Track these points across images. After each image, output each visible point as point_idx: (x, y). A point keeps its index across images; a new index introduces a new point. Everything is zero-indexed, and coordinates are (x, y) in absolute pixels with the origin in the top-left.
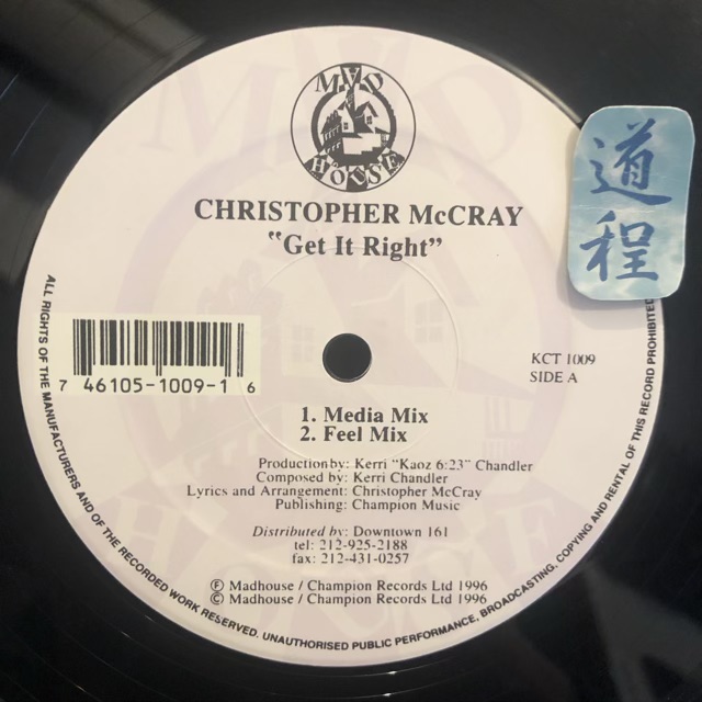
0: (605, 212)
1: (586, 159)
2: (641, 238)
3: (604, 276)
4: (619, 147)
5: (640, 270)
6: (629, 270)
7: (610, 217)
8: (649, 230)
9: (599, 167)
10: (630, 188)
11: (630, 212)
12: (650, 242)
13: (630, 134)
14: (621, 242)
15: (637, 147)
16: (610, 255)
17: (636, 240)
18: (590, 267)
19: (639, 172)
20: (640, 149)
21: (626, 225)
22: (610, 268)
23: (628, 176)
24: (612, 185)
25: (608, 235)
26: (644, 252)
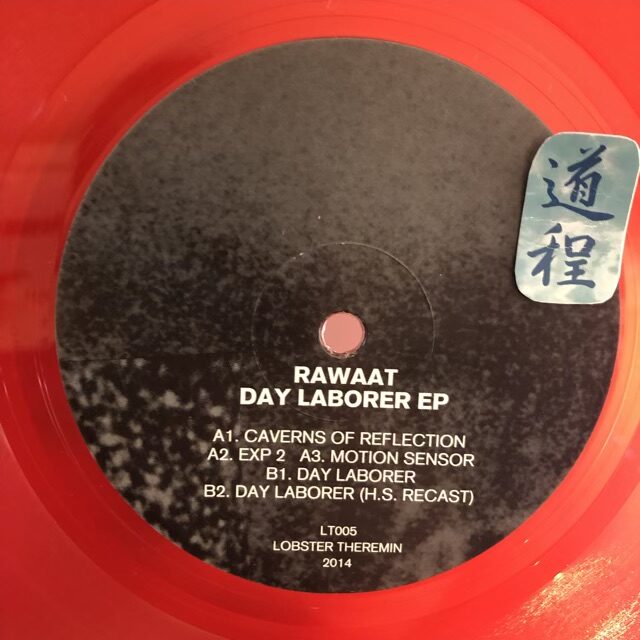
0: (554, 223)
1: (540, 177)
2: (583, 250)
3: (546, 281)
4: (571, 169)
5: (580, 278)
6: (570, 278)
7: (558, 229)
8: (591, 243)
9: (551, 184)
10: (578, 205)
11: (575, 226)
12: (590, 253)
13: (582, 158)
14: (564, 252)
15: (587, 169)
16: (554, 263)
17: (578, 251)
18: (535, 273)
19: (587, 192)
20: (590, 171)
21: (571, 237)
22: (552, 275)
23: (577, 194)
24: (561, 201)
25: (554, 244)
26: (585, 262)
